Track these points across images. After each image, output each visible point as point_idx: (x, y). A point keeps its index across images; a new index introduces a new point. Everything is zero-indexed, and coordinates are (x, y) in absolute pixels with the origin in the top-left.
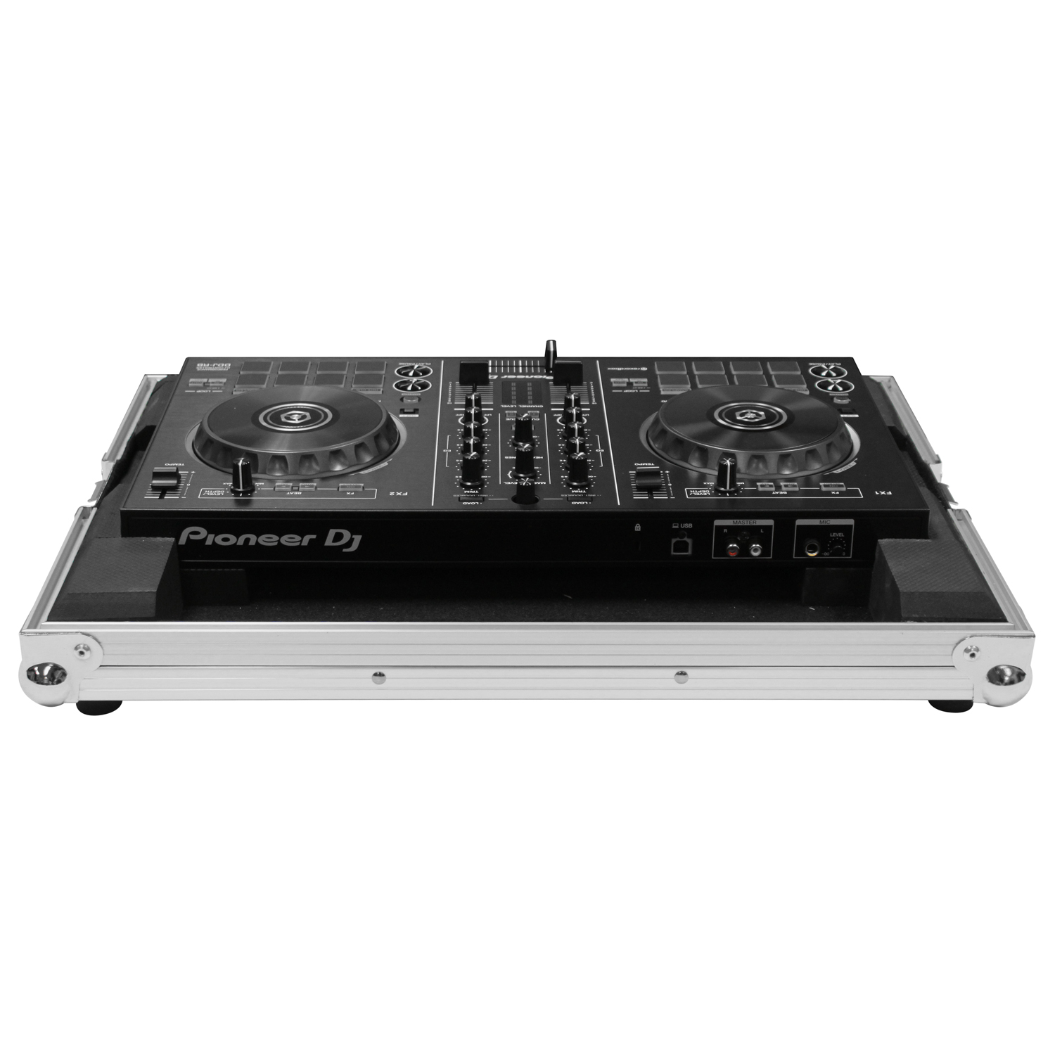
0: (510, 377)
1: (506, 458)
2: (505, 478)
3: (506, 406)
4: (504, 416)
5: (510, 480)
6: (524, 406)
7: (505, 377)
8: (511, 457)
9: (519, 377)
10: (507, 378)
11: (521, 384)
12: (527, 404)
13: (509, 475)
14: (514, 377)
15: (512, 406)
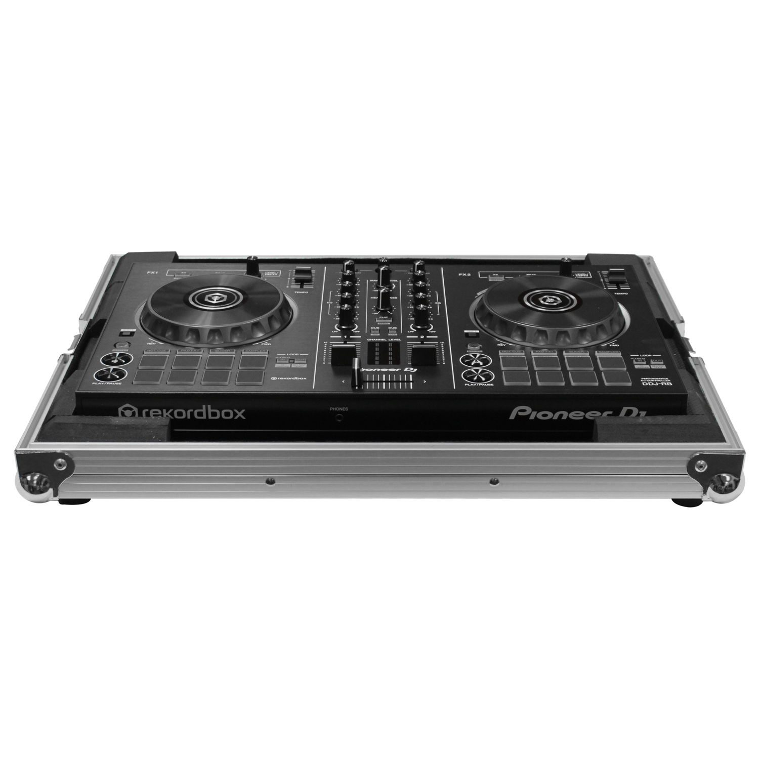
0: (394, 370)
1: (396, 298)
2: (397, 284)
3: (397, 340)
4: (398, 331)
5: (393, 282)
6: (383, 340)
7: (397, 370)
8: (393, 298)
9: (386, 370)
10: (396, 369)
11: (384, 362)
12: (380, 343)
13: (394, 286)
14: (390, 370)
15: (392, 340)
